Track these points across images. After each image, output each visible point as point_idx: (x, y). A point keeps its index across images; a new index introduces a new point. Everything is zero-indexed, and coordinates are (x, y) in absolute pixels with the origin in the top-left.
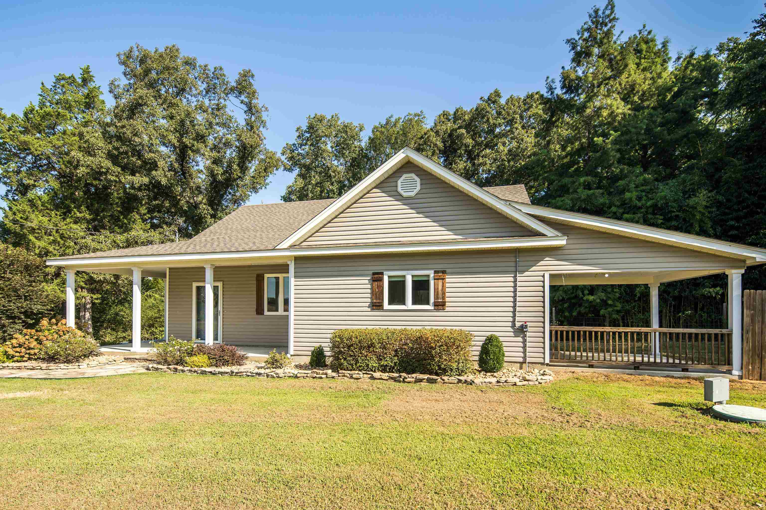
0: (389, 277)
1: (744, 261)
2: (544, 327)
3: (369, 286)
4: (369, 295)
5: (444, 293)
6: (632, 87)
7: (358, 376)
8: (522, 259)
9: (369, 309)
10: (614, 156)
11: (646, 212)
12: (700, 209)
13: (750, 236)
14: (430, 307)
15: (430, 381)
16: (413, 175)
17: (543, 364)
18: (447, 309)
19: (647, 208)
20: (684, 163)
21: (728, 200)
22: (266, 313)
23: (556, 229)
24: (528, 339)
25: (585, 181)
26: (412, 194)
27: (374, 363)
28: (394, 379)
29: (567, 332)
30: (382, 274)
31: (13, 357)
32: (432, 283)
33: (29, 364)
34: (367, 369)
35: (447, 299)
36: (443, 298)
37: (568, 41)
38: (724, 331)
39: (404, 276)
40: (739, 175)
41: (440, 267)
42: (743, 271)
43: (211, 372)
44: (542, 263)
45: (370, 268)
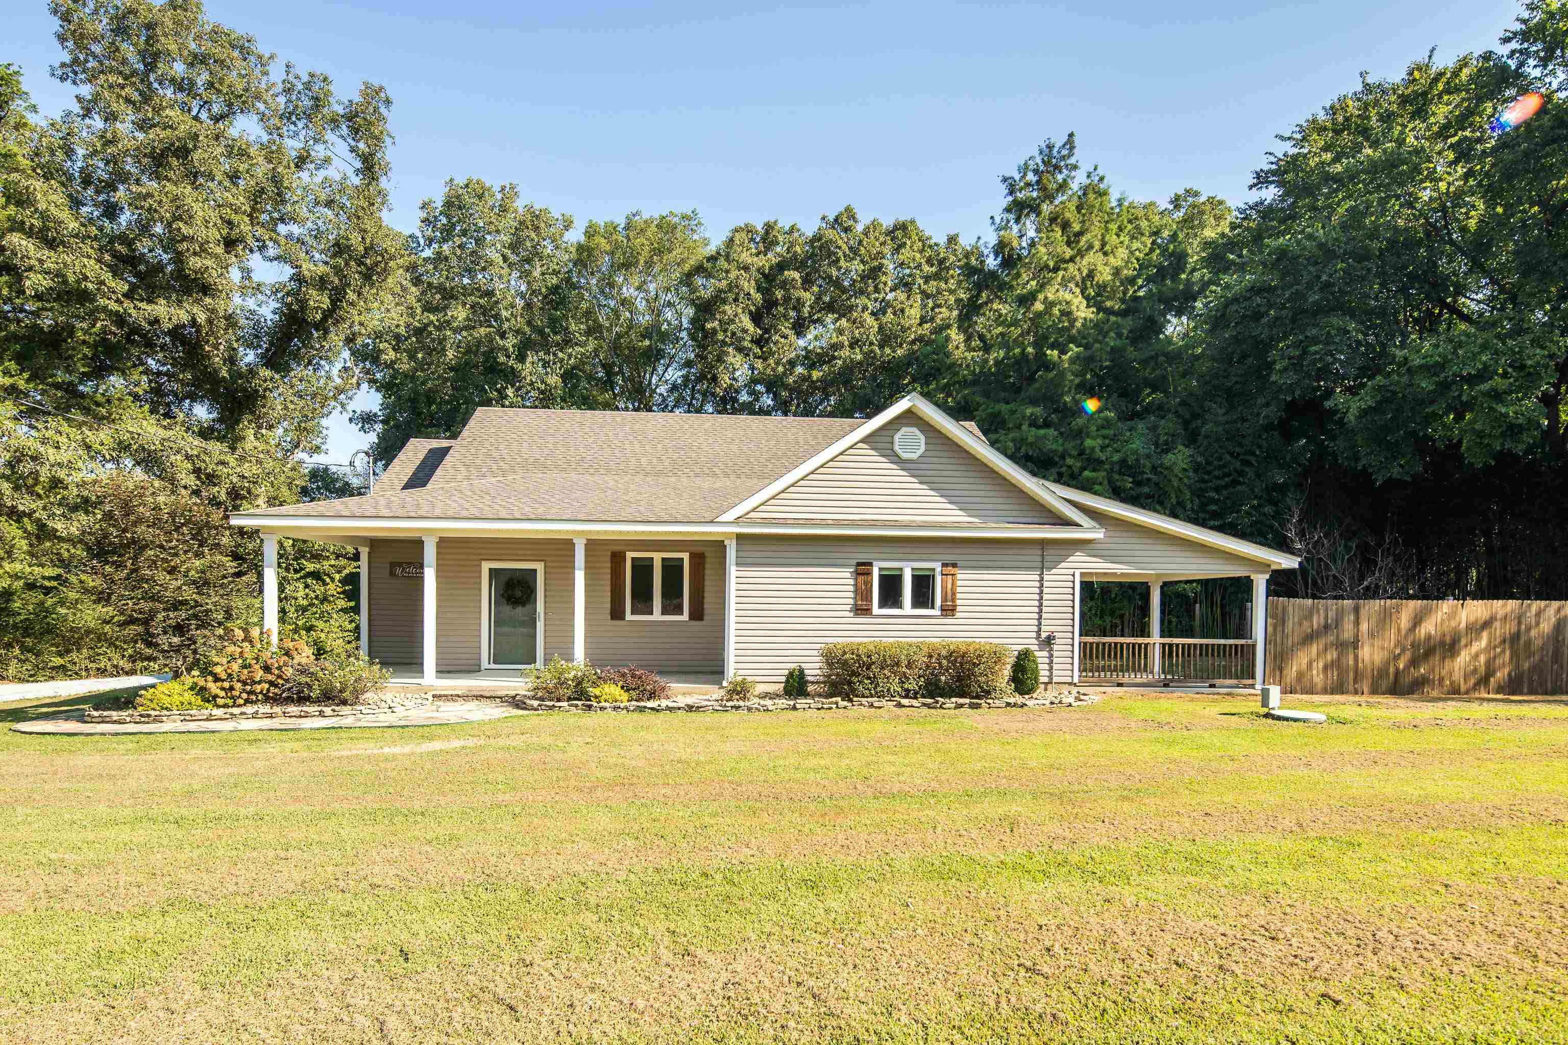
0: (880, 569)
1: (1269, 566)
2: (1073, 639)
3: (852, 582)
4: (852, 595)
5: (954, 594)
6: (1091, 275)
7: (880, 704)
8: (1051, 552)
9: (852, 614)
10: (1072, 381)
11: (1112, 469)
12: (1177, 470)
13: (1231, 513)
14: (936, 612)
15: (974, 706)
16: (915, 430)
17: (1070, 684)
18: (958, 615)
19: (1113, 464)
20: (1149, 395)
21: (1208, 463)
22: (629, 616)
23: (1092, 518)
24: (1055, 654)
25: (1032, 414)
26: (914, 456)
27: (895, 687)
28: (928, 706)
29: (1098, 644)
30: (871, 564)
31: (216, 697)
32: (938, 579)
33: (250, 709)
34: (887, 694)
35: (958, 602)
36: (953, 600)
37: (1005, 180)
38: (1250, 642)
39: (901, 569)
40: (1221, 428)
41: (950, 558)
42: (1267, 576)
43: (652, 709)
44: (1071, 559)
45: (854, 555)
